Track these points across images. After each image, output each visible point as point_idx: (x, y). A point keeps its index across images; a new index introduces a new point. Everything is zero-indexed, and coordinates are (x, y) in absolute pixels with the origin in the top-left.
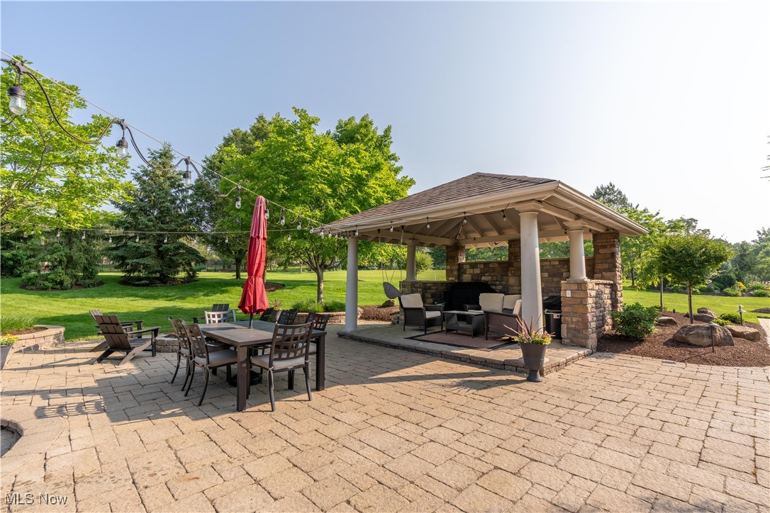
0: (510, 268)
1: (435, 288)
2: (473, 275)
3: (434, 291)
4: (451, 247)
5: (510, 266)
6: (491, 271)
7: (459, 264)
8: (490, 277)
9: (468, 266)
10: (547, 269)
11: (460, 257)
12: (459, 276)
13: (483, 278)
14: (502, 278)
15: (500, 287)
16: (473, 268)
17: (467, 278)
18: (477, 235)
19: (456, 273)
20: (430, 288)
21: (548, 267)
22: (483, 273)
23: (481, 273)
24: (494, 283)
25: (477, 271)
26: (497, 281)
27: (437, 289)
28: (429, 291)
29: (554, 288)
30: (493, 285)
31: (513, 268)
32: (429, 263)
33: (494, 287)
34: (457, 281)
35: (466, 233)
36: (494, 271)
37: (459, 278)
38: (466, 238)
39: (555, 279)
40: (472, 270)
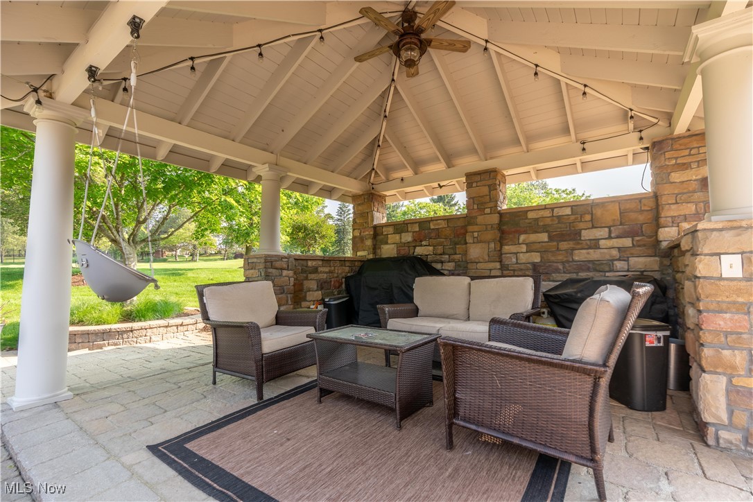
0: (470, 228)
1: (327, 269)
2: (400, 245)
3: (324, 276)
4: (360, 196)
5: (469, 224)
6: (433, 235)
7: (375, 227)
8: (431, 248)
9: (391, 230)
10: (545, 226)
11: (376, 214)
12: (375, 248)
13: (419, 251)
14: (454, 249)
15: (450, 266)
16: (400, 233)
17: (388, 251)
18: (407, 173)
19: (369, 243)
20: (315, 270)
21: (548, 221)
22: (417, 241)
23: (415, 240)
24: (438, 257)
25: (407, 237)
26: (444, 253)
27: (330, 272)
28: (312, 276)
29: (563, 263)
30: (436, 262)
31: (476, 228)
32: (329, 231)
33: (438, 266)
34: (371, 256)
35: (388, 170)
36: (438, 236)
37: (374, 253)
38: (388, 180)
39: (564, 245)
40: (397, 236)
